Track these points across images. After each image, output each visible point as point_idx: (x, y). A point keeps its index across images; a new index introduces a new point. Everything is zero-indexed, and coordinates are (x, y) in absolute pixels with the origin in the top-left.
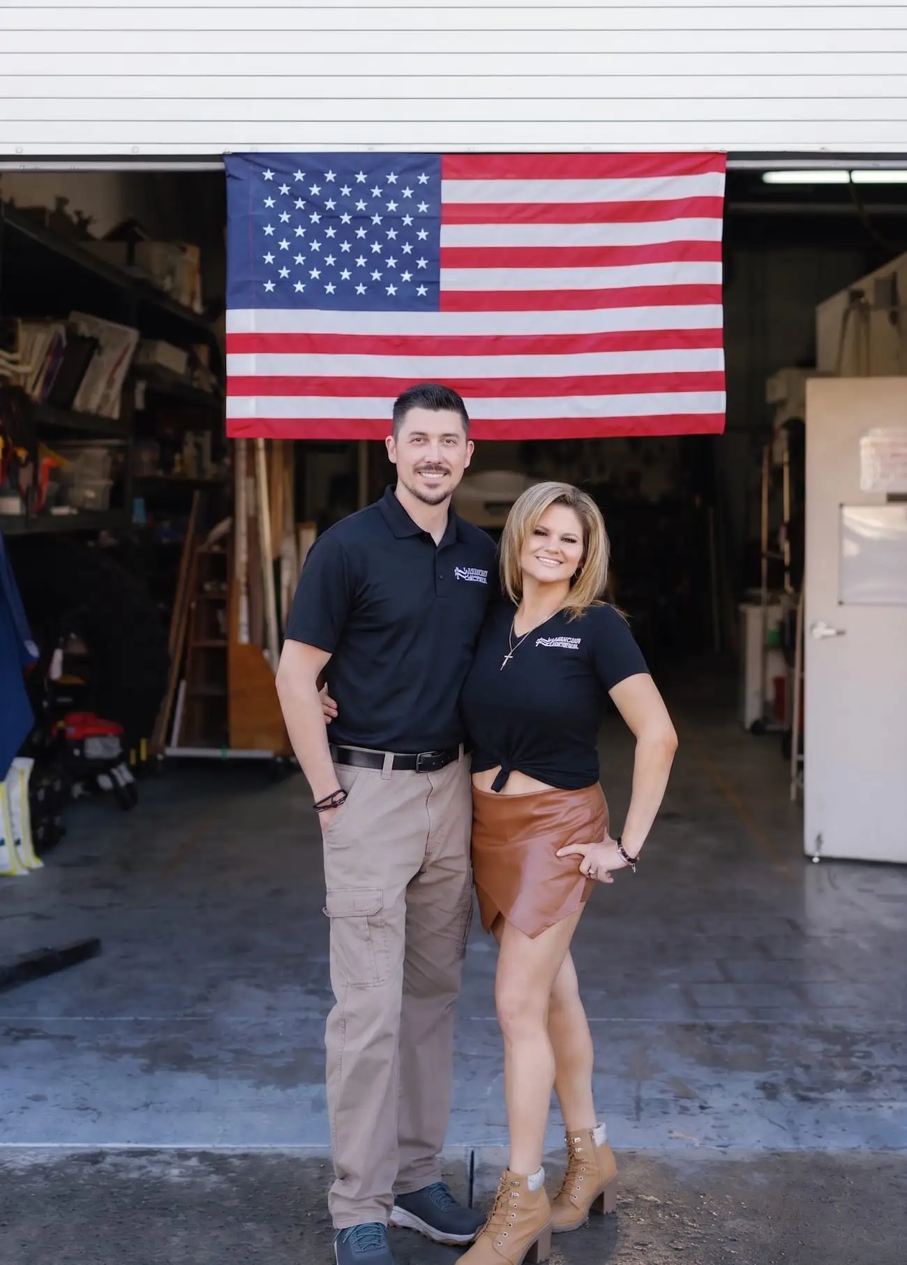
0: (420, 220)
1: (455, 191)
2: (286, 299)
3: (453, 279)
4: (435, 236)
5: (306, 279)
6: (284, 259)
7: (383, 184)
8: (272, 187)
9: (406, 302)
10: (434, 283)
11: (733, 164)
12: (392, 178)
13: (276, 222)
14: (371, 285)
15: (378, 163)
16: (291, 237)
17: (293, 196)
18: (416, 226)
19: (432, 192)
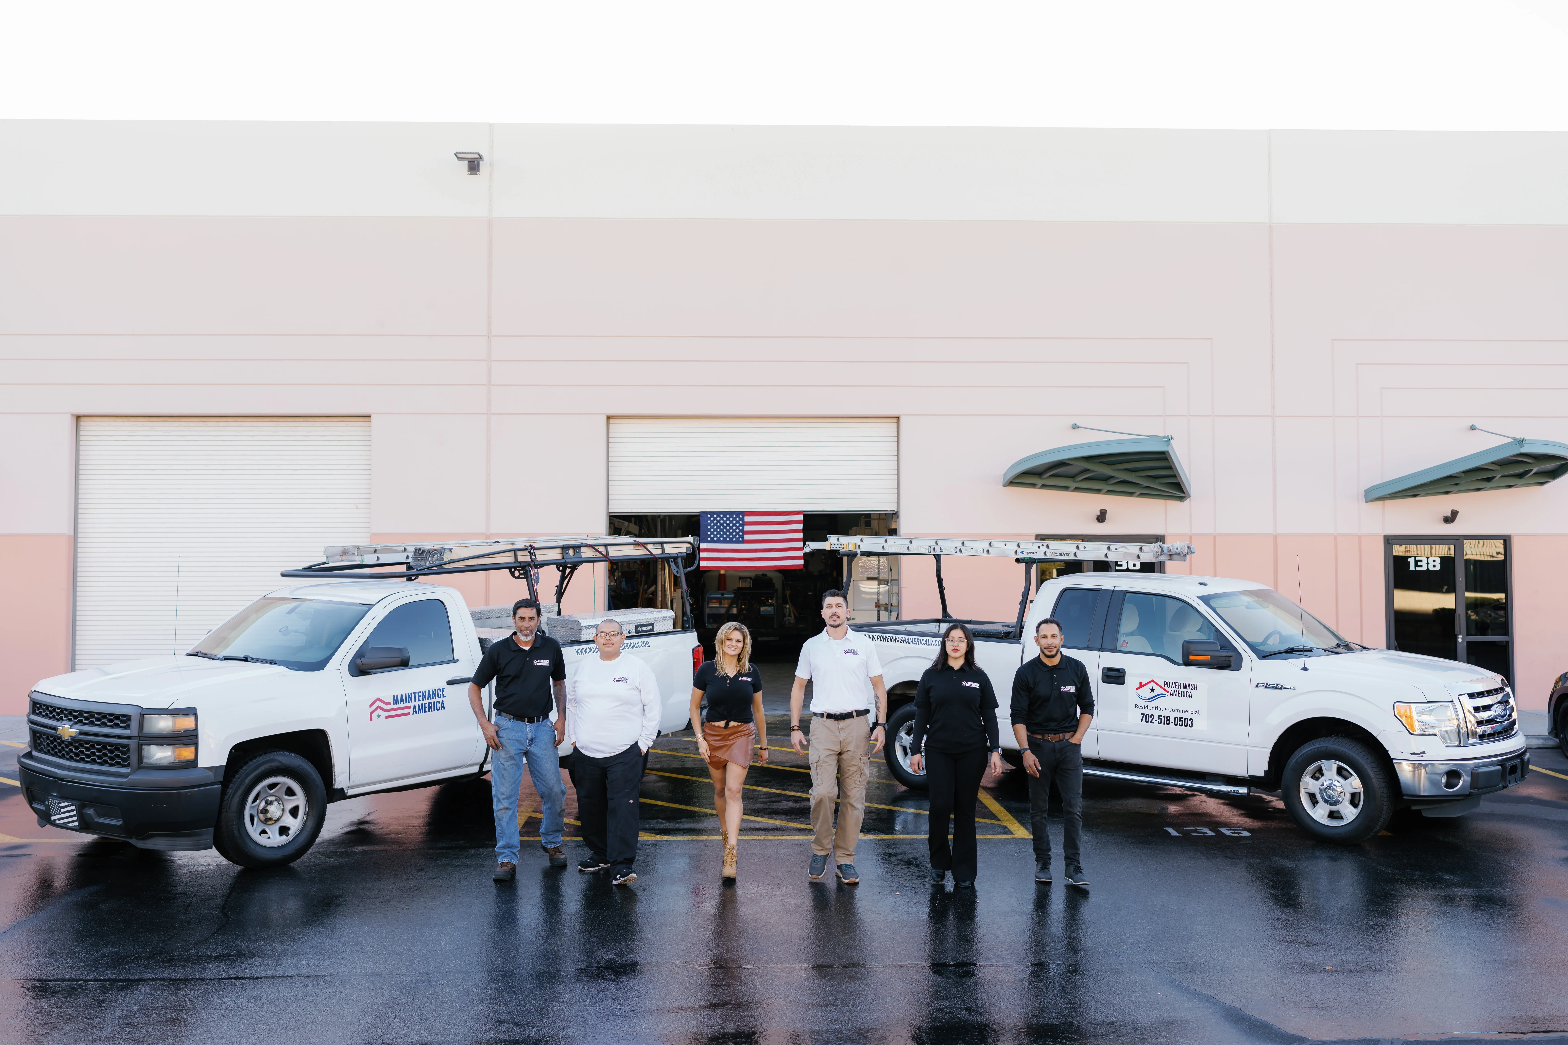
0: (740, 525)
1: (747, 519)
2: (712, 541)
3: (747, 537)
4: (743, 528)
5: (717, 537)
6: (713, 533)
7: (733, 517)
8: (710, 518)
9: (737, 542)
10: (743, 538)
11: (804, 513)
12: (734, 516)
13: (710, 525)
14: (730, 538)
15: (731, 513)
16: (714, 528)
17: (714, 520)
18: (739, 526)
19: (742, 519)
